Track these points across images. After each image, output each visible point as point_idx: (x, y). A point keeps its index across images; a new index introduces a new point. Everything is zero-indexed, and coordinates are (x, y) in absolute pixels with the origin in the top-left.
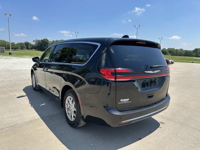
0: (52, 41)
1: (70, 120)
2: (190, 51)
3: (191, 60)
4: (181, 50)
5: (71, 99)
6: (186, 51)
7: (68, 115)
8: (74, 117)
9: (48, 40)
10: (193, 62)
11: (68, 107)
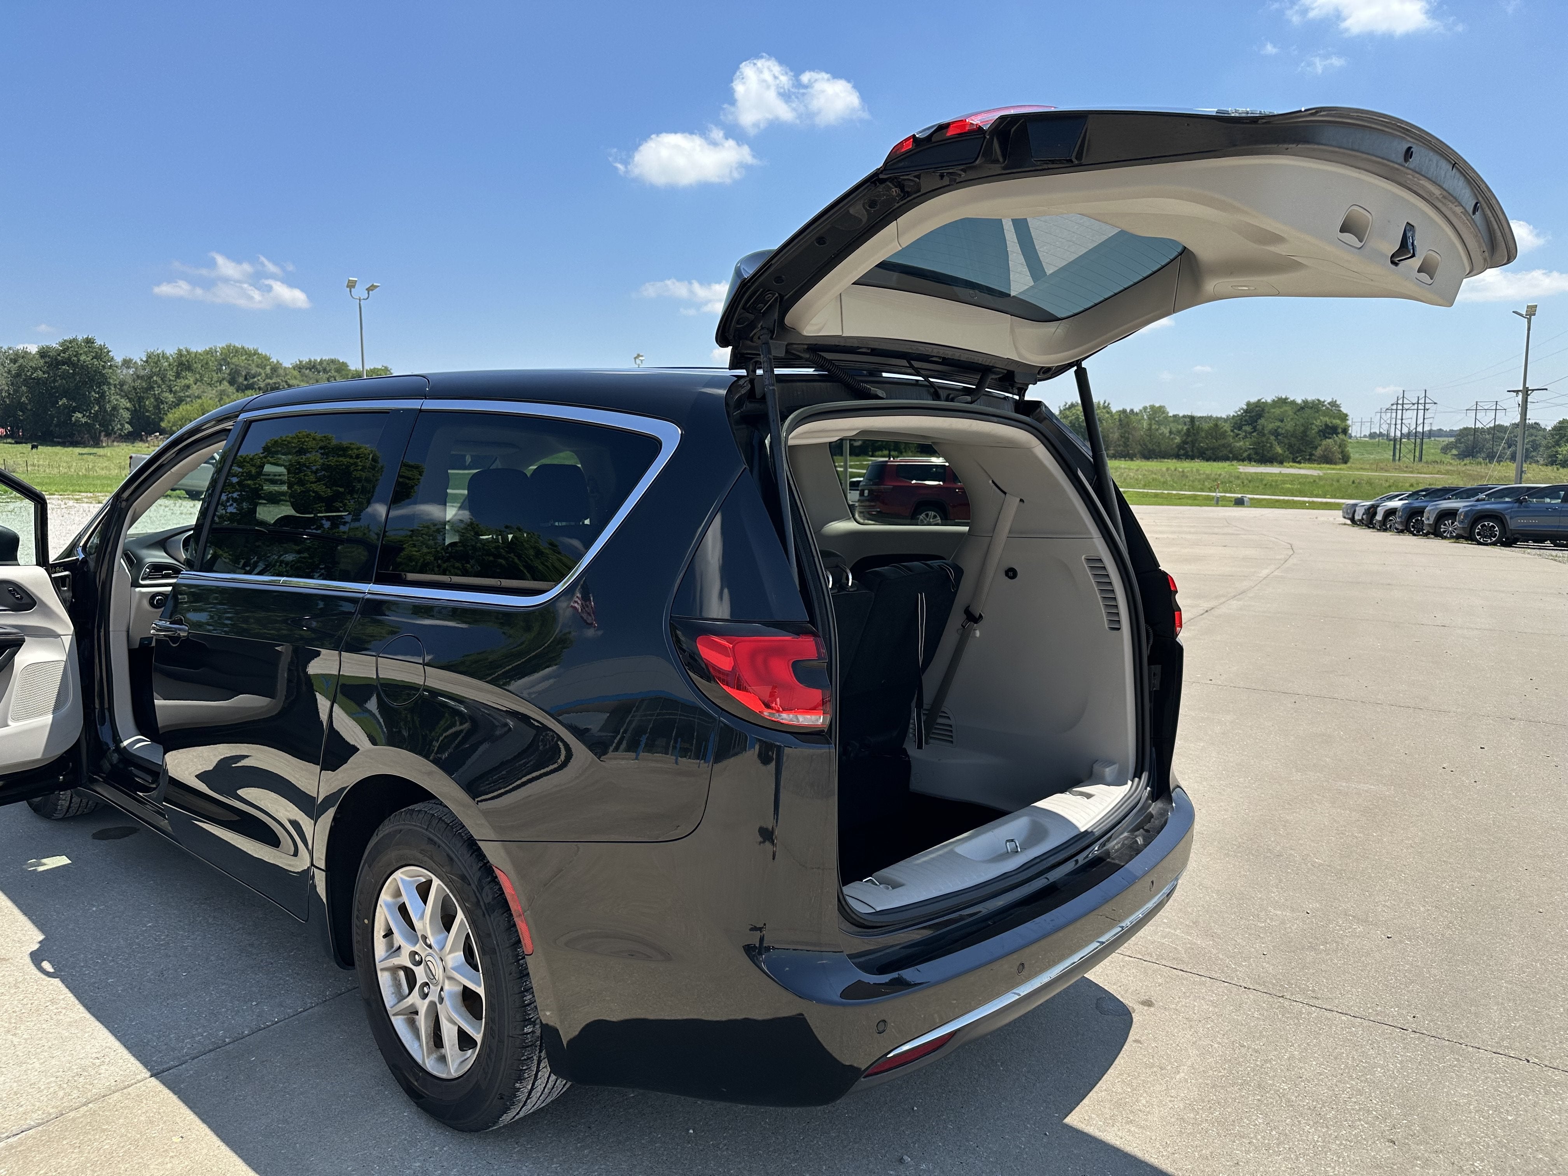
0: (138, 356)
1: (430, 1064)
2: (1216, 424)
3: (1225, 484)
4: (1157, 413)
5: (423, 891)
6: (1192, 419)
7: (399, 1024)
8: (465, 1040)
9: (101, 354)
10: (1239, 502)
11: (404, 960)
